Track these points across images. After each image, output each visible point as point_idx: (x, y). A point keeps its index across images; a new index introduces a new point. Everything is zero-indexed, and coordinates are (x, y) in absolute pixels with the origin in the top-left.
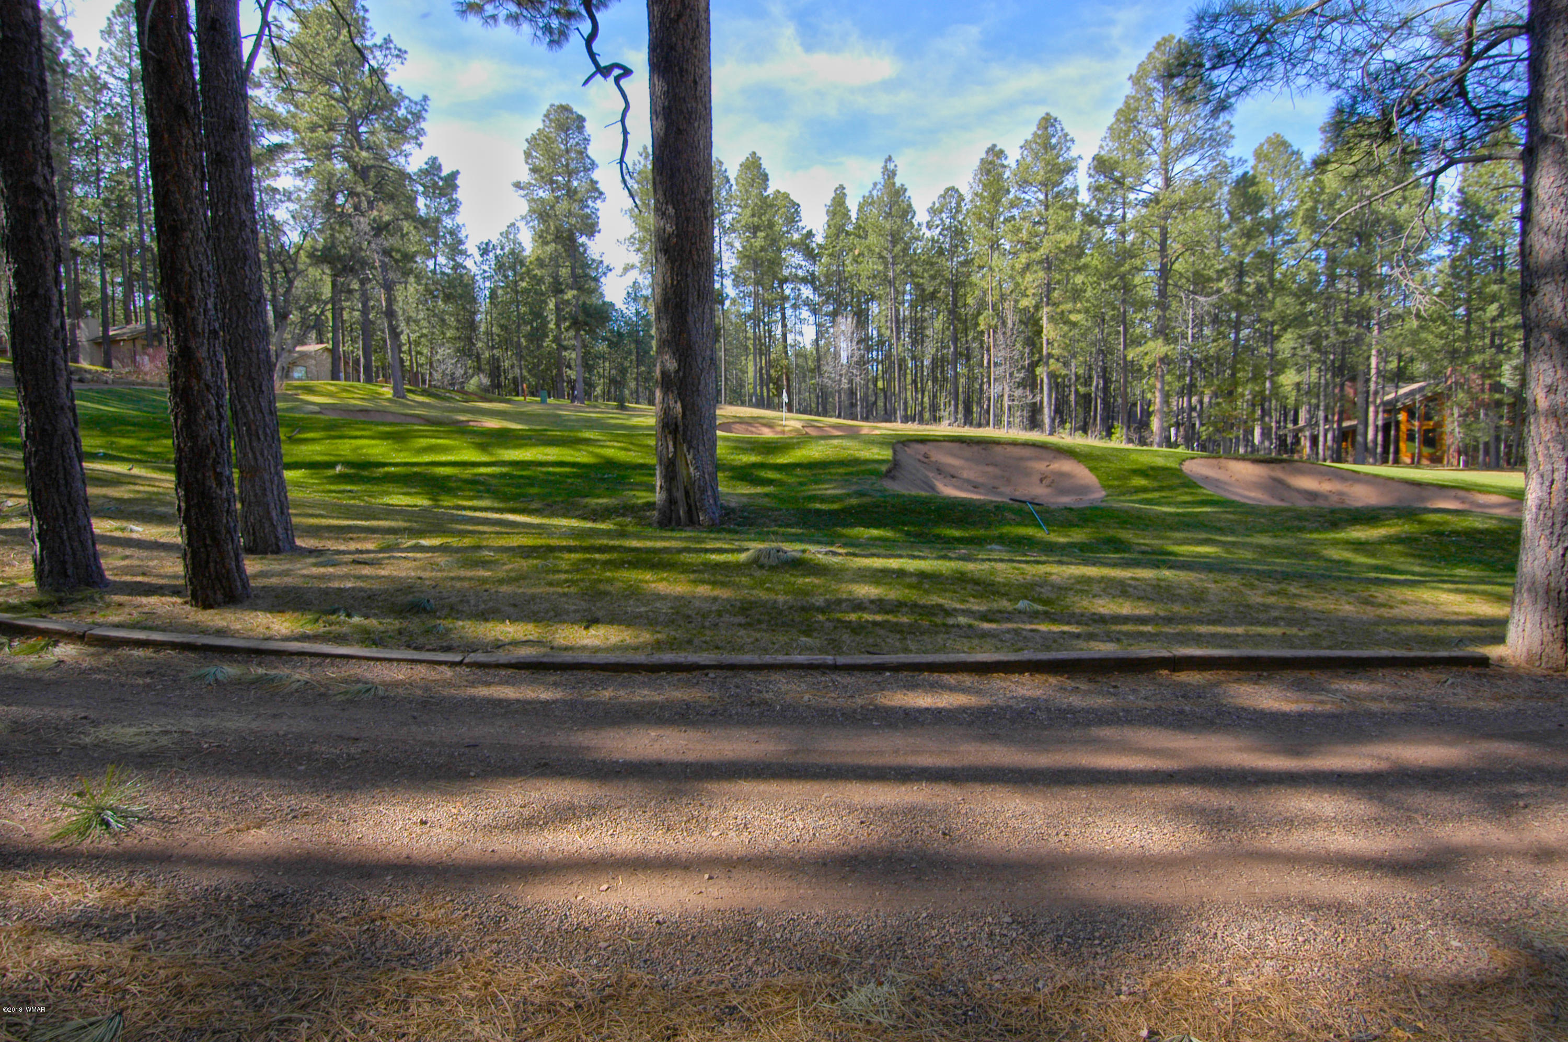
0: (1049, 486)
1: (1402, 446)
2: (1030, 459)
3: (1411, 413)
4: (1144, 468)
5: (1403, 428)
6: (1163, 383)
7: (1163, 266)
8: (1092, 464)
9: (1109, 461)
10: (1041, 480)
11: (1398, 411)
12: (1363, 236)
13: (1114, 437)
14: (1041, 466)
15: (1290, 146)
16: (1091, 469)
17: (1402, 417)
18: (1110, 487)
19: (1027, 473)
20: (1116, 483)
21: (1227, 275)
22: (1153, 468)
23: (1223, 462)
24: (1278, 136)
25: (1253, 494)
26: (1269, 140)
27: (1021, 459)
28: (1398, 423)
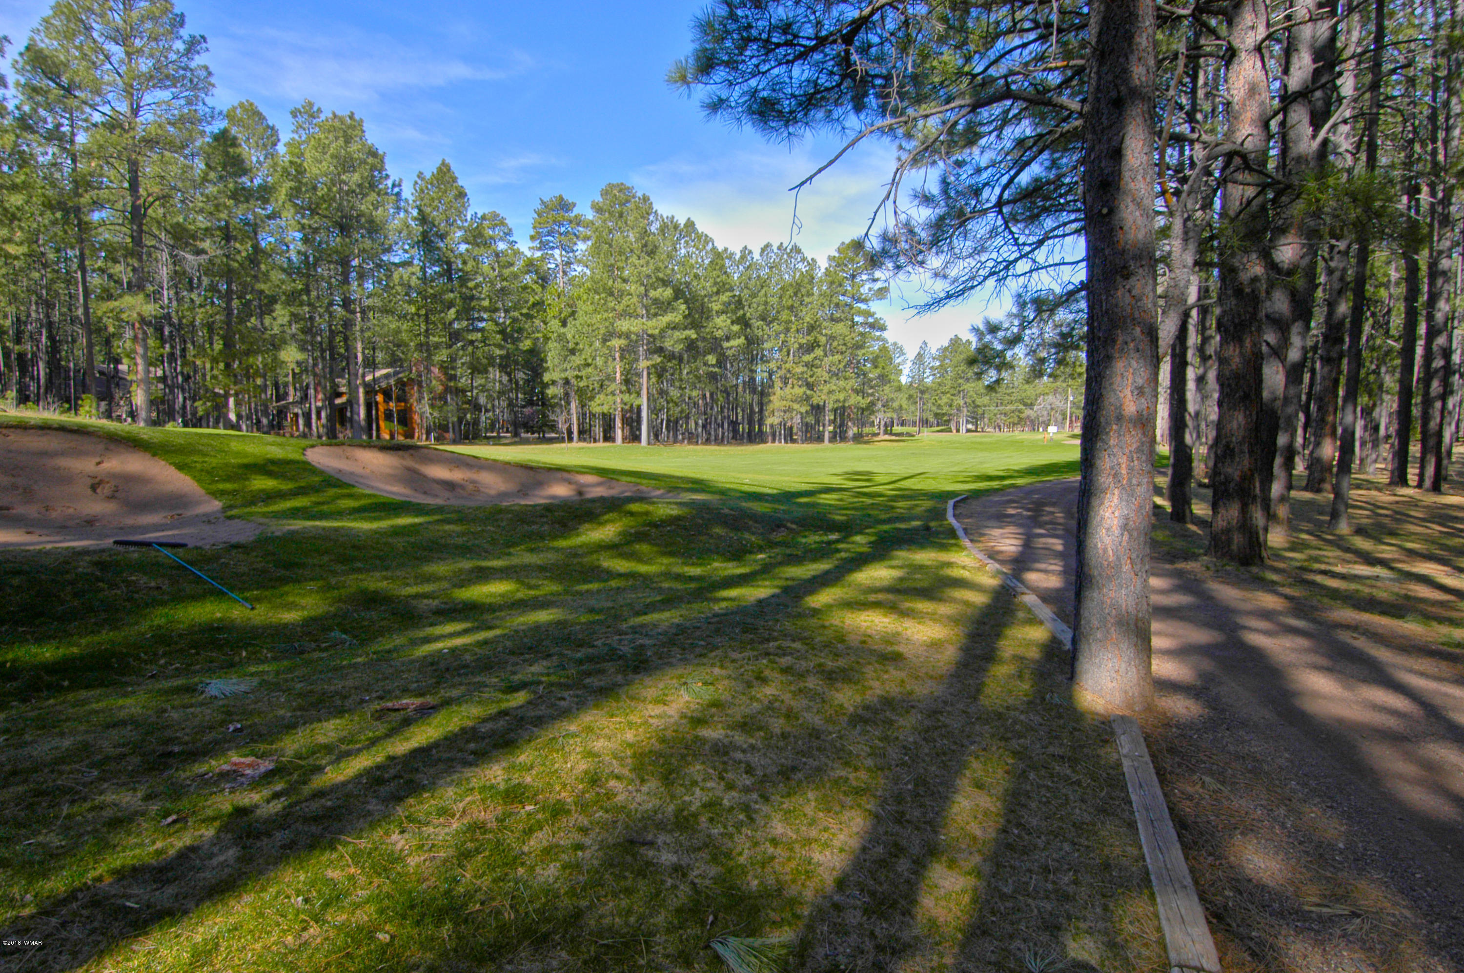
0: (111, 497)
1: (382, 424)
2: (63, 453)
3: (387, 394)
4: (260, 461)
5: (381, 408)
6: (146, 348)
7: (135, 209)
8: (179, 459)
9: (205, 455)
10: (94, 488)
11: (376, 393)
12: (344, 229)
13: (82, 411)
14: (86, 465)
15: (265, 118)
16: (180, 467)
17: (380, 398)
18: (223, 493)
19: (66, 479)
20: (228, 486)
21: (213, 235)
22: (273, 462)
23: (350, 451)
24: (251, 104)
25: (395, 489)
26: (241, 105)
27: (44, 454)
28: (377, 403)
